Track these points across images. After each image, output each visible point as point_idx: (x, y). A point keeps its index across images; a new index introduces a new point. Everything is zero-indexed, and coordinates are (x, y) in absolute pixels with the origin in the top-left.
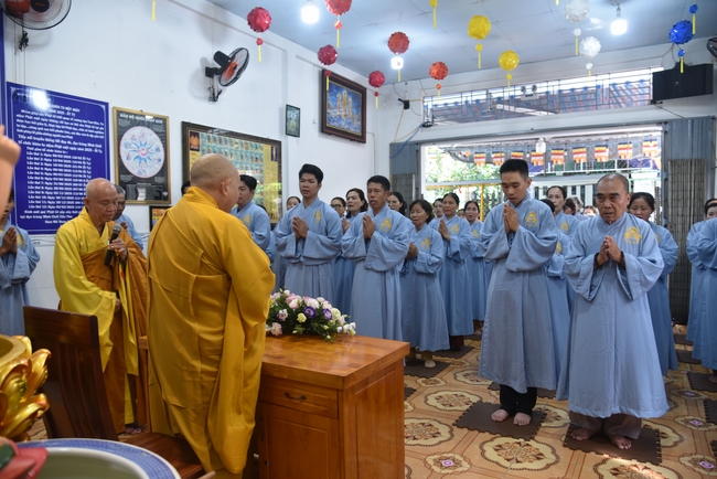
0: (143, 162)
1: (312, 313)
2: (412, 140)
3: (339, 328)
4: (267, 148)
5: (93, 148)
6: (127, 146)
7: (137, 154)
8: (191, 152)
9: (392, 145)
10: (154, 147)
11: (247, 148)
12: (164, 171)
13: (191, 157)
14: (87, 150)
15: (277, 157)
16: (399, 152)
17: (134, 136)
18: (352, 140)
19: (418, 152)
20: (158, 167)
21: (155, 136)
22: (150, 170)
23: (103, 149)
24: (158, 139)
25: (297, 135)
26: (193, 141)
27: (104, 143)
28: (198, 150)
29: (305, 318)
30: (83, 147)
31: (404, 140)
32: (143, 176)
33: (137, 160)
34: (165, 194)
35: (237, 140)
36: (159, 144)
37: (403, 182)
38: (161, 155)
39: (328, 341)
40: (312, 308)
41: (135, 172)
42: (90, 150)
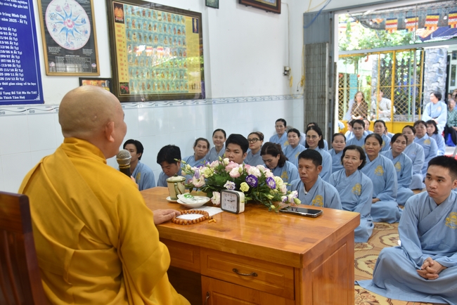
0: (70, 33)
1: (254, 182)
2: (326, 8)
3: (284, 198)
4: (189, 19)
5: (18, 19)
6: (52, 17)
7: (63, 26)
8: (116, 24)
9: (306, 15)
10: (80, 19)
11: (169, 20)
12: (91, 43)
13: (116, 29)
14: (11, 20)
15: (198, 29)
16: (312, 22)
17: (58, 7)
18: (267, 11)
19: (332, 20)
20: (84, 40)
21: (80, 7)
22: (78, 42)
23: (28, 20)
24: (83, 11)
25: (216, 6)
26: (117, 12)
27: (29, 13)
28: (123, 22)
29: (248, 187)
30: (7, 17)
31: (318, 9)
32: (70, 48)
33: (64, 32)
34: (94, 66)
35: (160, 12)
36: (84, 15)
37: (317, 51)
38: (87, 26)
39: (272, 211)
40: (254, 177)
41: (62, 44)
42: (15, 21)
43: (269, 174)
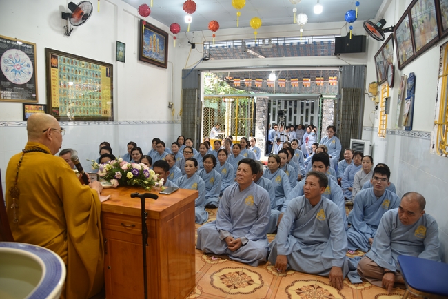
0: (18, 73)
1: (137, 173)
2: (196, 68)
3: (156, 183)
4: (104, 68)
6: (5, 62)
7: (13, 68)
8: (52, 68)
9: (184, 71)
10: (26, 64)
11: (90, 68)
12: (33, 80)
13: (52, 72)
15: (110, 74)
16: (188, 75)
17: (10, 55)
18: (158, 66)
19: (200, 75)
20: (28, 78)
21: (26, 57)
22: (23, 79)
24: (29, 59)
25: (123, 60)
26: (53, 61)
28: (57, 68)
29: (132, 176)
31: (191, 68)
32: (18, 83)
33: (14, 72)
34: (34, 95)
35: (84, 62)
36: (29, 62)
37: (190, 94)
38: (31, 69)
40: (137, 170)
41: (12, 80)
43: (146, 168)
